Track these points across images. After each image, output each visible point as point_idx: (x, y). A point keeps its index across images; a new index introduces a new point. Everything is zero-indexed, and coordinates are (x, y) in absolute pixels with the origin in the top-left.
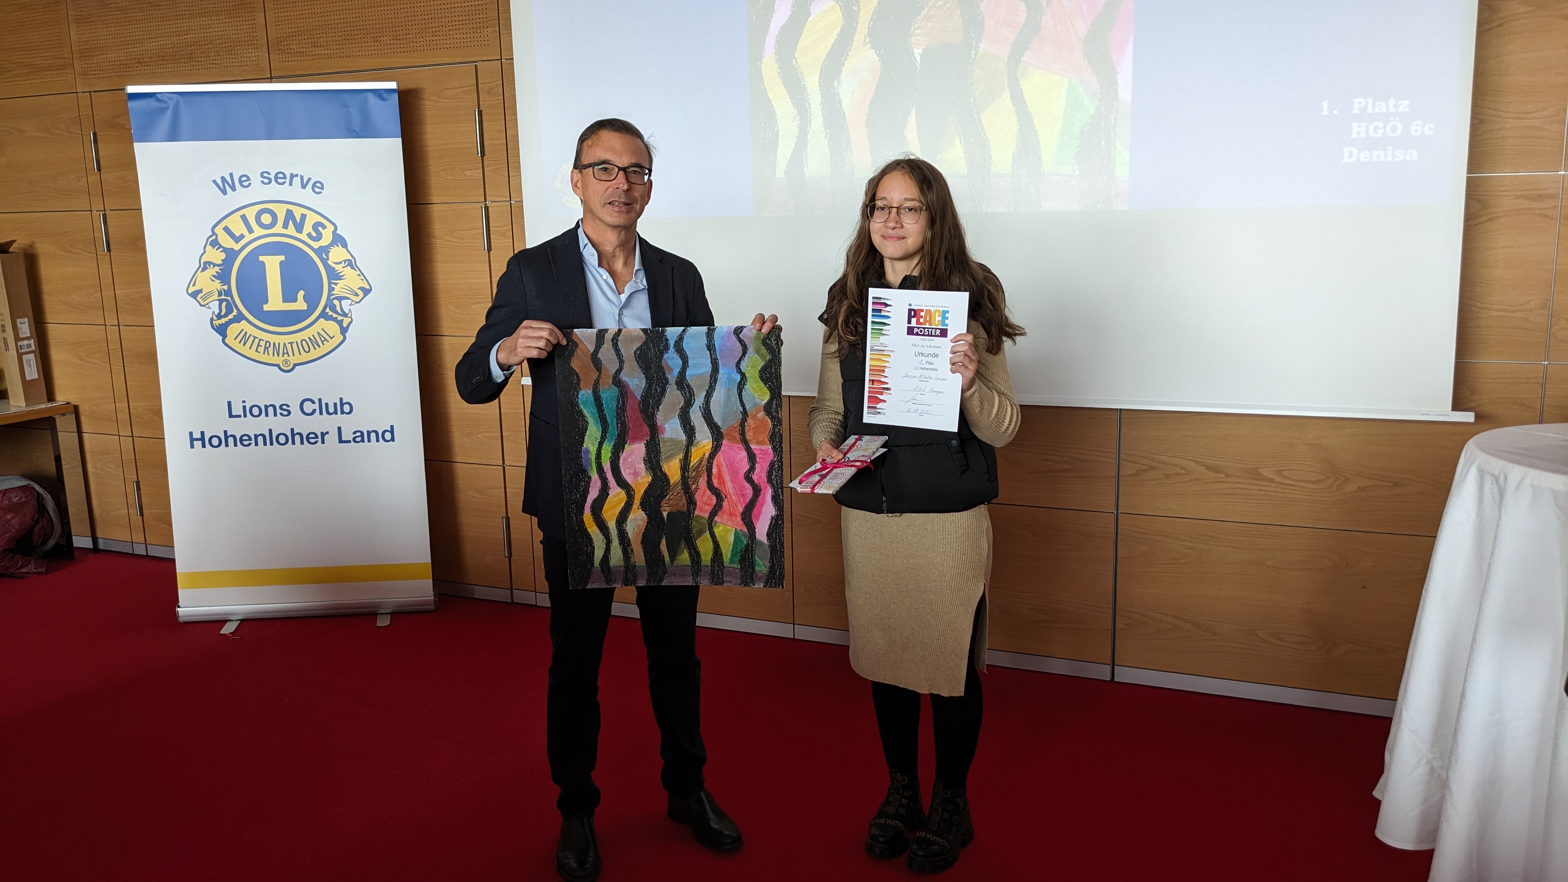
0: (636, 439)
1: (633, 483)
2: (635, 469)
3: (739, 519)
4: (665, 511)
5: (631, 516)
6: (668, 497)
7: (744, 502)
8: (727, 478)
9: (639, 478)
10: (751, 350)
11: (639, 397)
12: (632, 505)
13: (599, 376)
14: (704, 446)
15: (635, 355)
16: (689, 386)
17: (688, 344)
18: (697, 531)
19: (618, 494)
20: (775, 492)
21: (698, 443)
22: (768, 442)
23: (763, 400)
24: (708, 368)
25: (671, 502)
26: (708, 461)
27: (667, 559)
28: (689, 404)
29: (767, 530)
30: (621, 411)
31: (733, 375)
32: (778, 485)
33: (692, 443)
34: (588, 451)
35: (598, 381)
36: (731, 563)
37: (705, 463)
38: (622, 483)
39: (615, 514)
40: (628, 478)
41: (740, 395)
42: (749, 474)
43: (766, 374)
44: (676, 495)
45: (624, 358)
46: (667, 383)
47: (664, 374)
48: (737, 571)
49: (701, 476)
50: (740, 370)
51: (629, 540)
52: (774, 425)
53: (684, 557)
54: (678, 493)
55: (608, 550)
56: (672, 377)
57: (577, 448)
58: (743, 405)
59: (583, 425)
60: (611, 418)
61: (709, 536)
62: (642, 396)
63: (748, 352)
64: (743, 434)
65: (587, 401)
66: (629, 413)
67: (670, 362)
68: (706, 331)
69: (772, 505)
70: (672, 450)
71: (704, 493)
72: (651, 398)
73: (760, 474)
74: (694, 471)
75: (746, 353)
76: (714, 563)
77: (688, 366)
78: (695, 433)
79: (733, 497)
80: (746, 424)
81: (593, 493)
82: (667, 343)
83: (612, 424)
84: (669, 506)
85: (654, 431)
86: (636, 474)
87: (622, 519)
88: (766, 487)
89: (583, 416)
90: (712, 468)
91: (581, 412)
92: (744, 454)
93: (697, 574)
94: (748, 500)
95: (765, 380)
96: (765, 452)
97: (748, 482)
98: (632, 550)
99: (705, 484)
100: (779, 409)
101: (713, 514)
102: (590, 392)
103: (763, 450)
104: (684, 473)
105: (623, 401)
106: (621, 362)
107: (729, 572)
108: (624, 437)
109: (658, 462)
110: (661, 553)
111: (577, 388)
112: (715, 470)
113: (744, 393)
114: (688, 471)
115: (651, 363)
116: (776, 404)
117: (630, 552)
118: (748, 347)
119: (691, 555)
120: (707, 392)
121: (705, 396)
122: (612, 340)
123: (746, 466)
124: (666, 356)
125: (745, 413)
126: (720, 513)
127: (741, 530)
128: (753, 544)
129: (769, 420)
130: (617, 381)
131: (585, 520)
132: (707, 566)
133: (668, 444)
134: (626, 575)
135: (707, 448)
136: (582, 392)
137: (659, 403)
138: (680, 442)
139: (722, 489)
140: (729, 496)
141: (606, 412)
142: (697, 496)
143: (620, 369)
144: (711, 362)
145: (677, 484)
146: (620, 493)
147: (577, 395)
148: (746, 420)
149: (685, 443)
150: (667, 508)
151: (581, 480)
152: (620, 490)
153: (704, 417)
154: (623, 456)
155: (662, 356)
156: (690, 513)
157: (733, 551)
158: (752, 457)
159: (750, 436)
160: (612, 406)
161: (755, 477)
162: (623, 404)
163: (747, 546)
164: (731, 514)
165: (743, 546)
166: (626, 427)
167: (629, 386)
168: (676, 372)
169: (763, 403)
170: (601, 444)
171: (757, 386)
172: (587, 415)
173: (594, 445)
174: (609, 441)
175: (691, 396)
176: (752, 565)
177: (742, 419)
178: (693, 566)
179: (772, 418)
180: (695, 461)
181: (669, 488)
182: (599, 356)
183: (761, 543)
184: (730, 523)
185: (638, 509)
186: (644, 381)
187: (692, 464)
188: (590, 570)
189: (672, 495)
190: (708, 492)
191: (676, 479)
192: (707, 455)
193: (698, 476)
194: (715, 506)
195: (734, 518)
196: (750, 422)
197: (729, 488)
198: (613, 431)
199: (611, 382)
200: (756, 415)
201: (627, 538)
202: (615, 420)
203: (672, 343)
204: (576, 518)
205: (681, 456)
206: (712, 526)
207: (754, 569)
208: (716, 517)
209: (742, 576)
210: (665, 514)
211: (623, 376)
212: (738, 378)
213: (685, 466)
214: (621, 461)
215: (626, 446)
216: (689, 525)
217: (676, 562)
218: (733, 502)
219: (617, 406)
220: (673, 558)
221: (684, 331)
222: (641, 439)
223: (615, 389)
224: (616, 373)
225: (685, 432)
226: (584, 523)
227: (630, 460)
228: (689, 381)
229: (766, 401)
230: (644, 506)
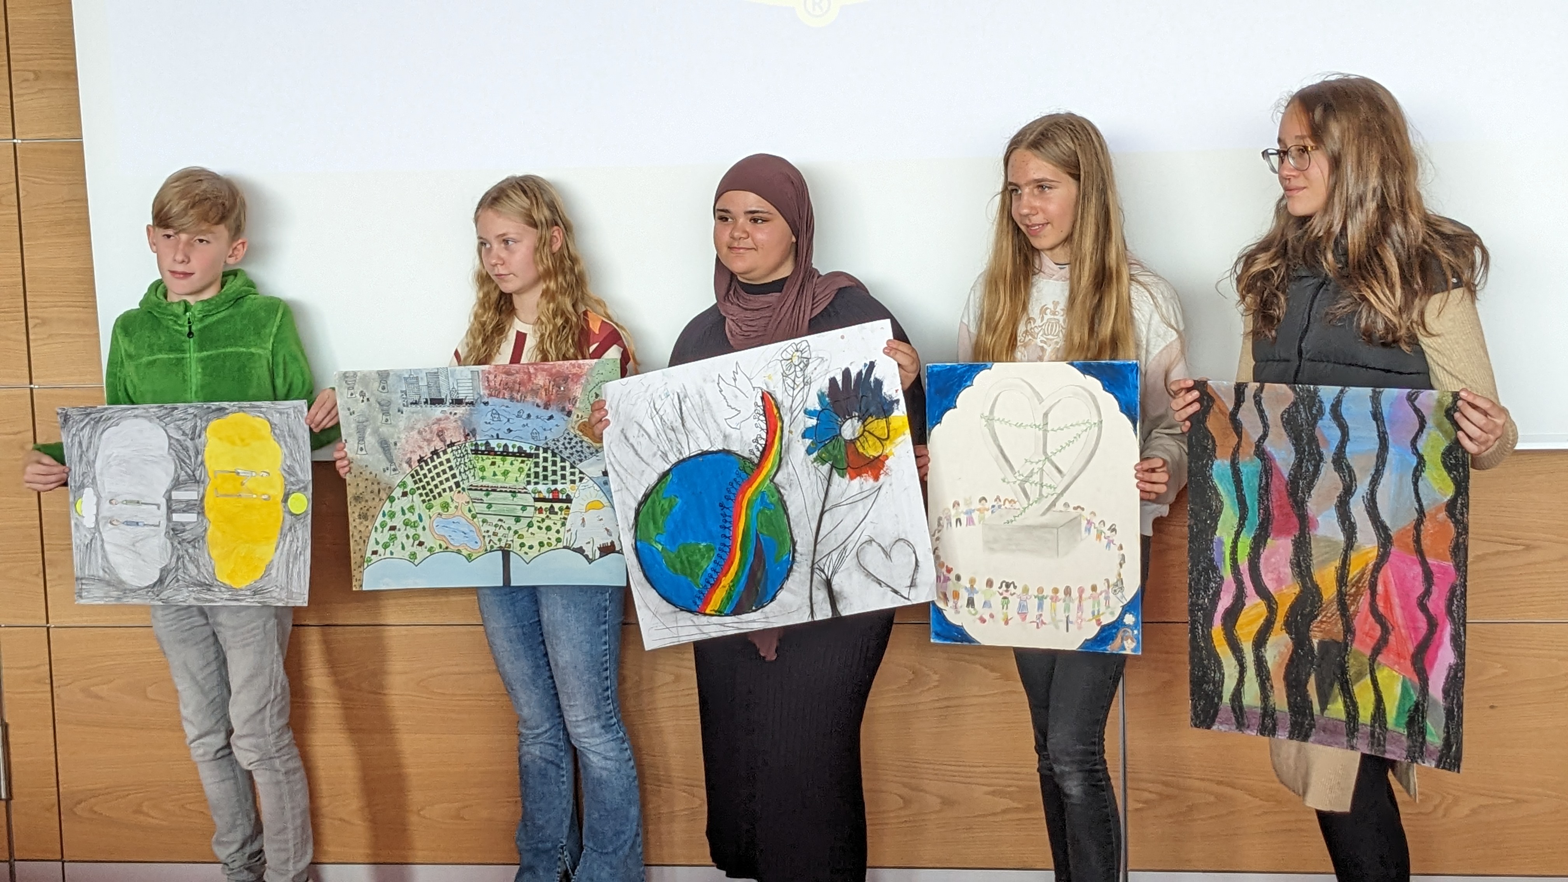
0: (1283, 532)
1: (1276, 592)
2: (1280, 573)
3: (1408, 663)
4: (1315, 637)
5: (1272, 640)
6: (1319, 618)
7: (1416, 639)
8: (1396, 601)
9: (1284, 587)
10: (1430, 423)
11: (1286, 476)
12: (1273, 623)
13: (1239, 444)
14: (1368, 553)
15: (1282, 419)
16: (1349, 467)
17: (1348, 409)
18: (1355, 673)
19: (1257, 605)
20: (1455, 630)
21: (1359, 547)
22: (1450, 556)
23: (1445, 496)
24: (1374, 445)
25: (1323, 626)
26: (1372, 576)
27: (1316, 707)
28: (1348, 491)
29: (1442, 684)
30: (1264, 491)
31: (1407, 457)
32: (1459, 619)
33: (1352, 546)
34: (1221, 542)
35: (1238, 449)
36: (1396, 725)
37: (1367, 576)
38: (1263, 592)
39: (1252, 632)
40: (1271, 586)
41: (1416, 484)
42: (1424, 599)
43: (1450, 459)
44: (1330, 618)
45: (1269, 422)
46: (1321, 459)
47: (1318, 446)
48: (1404, 739)
49: (1362, 595)
50: (1417, 450)
51: (1268, 672)
52: (1458, 532)
53: (1337, 709)
54: (1333, 615)
55: (1241, 681)
56: (1328, 454)
57: (1207, 536)
58: (1419, 500)
59: (1216, 506)
60: (1252, 500)
61: (1369, 682)
62: (1290, 474)
63: (1427, 426)
64: (1418, 540)
65: (1223, 474)
66: (1274, 496)
67: (1326, 432)
68: (1371, 394)
69: (1450, 648)
70: (1327, 553)
71: (1366, 618)
72: (1301, 479)
73: (1437, 602)
74: (1353, 586)
75: (1424, 427)
76: (1375, 723)
77: (1349, 440)
78: (1356, 533)
79: (1403, 631)
80: (1422, 527)
81: (1225, 601)
82: (1321, 407)
83: (1252, 509)
84: (1321, 632)
85: (1304, 523)
86: (1279, 581)
87: (1260, 641)
88: (1444, 622)
89: (1217, 494)
90: (1376, 585)
91: (1215, 488)
92: (1418, 569)
93: (1353, 734)
94: (1420, 638)
95: (1449, 469)
96: (1444, 571)
97: (1422, 611)
98: (1272, 687)
99: (1367, 606)
100: (1465, 510)
101: (1376, 651)
102: (1227, 462)
103: (1442, 567)
104: (1341, 587)
105: (1267, 478)
106: (1266, 426)
107: (1392, 737)
108: (1267, 528)
109: (1308, 568)
110: (1308, 696)
111: (1212, 457)
112: (1380, 588)
113: (1420, 483)
114: (1346, 586)
115: (1302, 431)
116: (1462, 504)
117: (1269, 688)
118: (1427, 419)
119: (1346, 706)
120: (1373, 477)
121: (1370, 484)
122: (1255, 397)
123: (1419, 588)
124: (1320, 423)
125: (1421, 511)
126: (1384, 651)
127: (1410, 680)
128: (1424, 702)
129: (1452, 525)
130: (1260, 452)
131: (1213, 636)
132: (1366, 725)
133: (1322, 544)
134: (1263, 720)
135: (1371, 555)
136: (1217, 462)
137: (1310, 486)
138: (1336, 543)
139: (1388, 616)
140: (1397, 629)
141: (1246, 491)
142: (1356, 623)
143: (1264, 436)
144: (1379, 436)
145: (1331, 601)
146: (1259, 604)
147: (1212, 465)
148: (1422, 521)
149: (1343, 545)
150: (1318, 634)
151: (1209, 580)
152: (1258, 600)
153: (1368, 512)
154: (1264, 554)
155: (1316, 423)
156: (1347, 645)
157: (1399, 708)
158: (1428, 576)
159: (1426, 544)
160: (1254, 484)
161: (1430, 605)
162: (1267, 484)
163: (1417, 704)
164: (1399, 655)
165: (1413, 703)
166: (1269, 515)
167: (1274, 459)
168: (1333, 447)
169: (1446, 500)
170: (1238, 534)
171: (1439, 476)
172: (1222, 493)
173: (1229, 534)
174: (1248, 532)
175: (1351, 481)
176: (1423, 732)
177: (1418, 520)
178: (1348, 723)
179: (1457, 522)
180: (1355, 573)
181: (1321, 606)
182: (1239, 416)
183: (1435, 702)
184: (1397, 667)
185: (1282, 630)
186: (1293, 455)
187: (1350, 576)
188: (1217, 704)
189: (1325, 616)
190: (1371, 619)
191: (1330, 594)
192: (1370, 566)
193: (1357, 594)
194: (1379, 640)
195: (1402, 661)
196: (1428, 527)
197: (1398, 616)
198: (1254, 519)
199: (1252, 452)
200: (1436, 514)
201: (1266, 668)
202: (1256, 503)
203: (1327, 407)
204: (1203, 631)
205: (1337, 563)
206: (1374, 669)
207: (1424, 738)
208: (1380, 656)
209: (1410, 747)
210: (1315, 642)
211: (1268, 446)
212: (1414, 461)
213: (1342, 578)
214: (1262, 560)
215: (1269, 540)
216: (1345, 662)
217: (1326, 712)
218: (1402, 637)
219: (1260, 485)
220: (1323, 708)
221: (1342, 392)
222: (1288, 533)
223: (1257, 461)
224: (1259, 441)
225: (1344, 530)
226: (1212, 638)
227: (1273, 560)
228: (1349, 460)
229: (1449, 498)
230: (1289, 626)
